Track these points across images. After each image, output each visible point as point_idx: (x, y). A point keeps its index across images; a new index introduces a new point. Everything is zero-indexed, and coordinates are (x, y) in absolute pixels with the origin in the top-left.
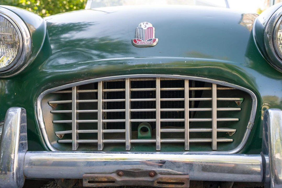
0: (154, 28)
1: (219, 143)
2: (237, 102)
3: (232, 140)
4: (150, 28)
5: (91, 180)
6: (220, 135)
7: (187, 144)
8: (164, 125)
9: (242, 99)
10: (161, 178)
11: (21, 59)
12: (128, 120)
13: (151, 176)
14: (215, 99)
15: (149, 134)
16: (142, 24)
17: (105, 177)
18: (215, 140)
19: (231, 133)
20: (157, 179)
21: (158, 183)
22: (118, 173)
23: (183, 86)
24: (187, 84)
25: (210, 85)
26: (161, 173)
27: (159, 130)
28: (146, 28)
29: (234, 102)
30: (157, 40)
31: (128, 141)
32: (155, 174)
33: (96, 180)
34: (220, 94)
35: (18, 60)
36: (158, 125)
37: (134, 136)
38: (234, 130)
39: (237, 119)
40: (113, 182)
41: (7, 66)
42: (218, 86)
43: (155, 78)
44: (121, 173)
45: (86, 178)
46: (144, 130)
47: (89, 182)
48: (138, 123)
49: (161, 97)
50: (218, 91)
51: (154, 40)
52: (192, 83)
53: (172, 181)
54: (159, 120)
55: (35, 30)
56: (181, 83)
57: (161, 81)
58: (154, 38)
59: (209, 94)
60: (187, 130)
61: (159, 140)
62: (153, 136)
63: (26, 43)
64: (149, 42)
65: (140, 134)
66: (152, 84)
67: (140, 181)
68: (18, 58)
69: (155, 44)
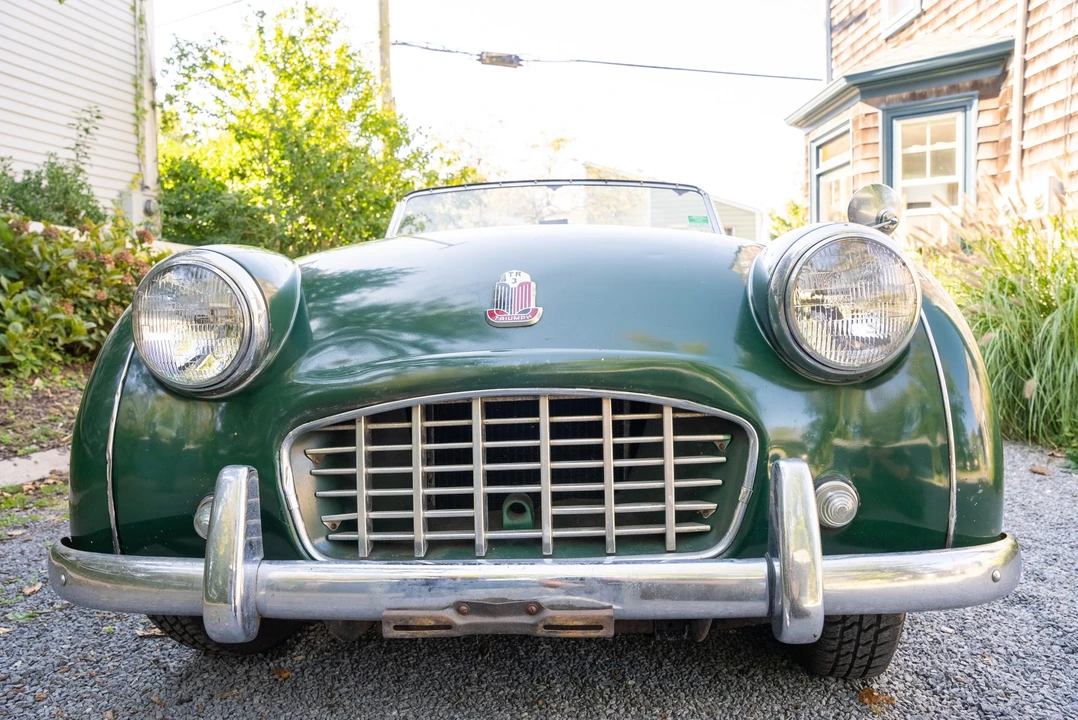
0: (533, 285)
1: (679, 536)
2: (718, 445)
3: (708, 527)
4: (526, 283)
5: (399, 623)
6: (682, 517)
7: (611, 540)
8: (558, 498)
9: (727, 437)
10: (553, 618)
11: (246, 359)
12: (480, 490)
13: (531, 613)
14: (669, 438)
15: (528, 518)
16: (507, 274)
17: (430, 618)
18: (671, 529)
19: (706, 511)
20: (544, 620)
21: (546, 627)
22: (457, 607)
23: (599, 412)
24: (607, 407)
25: (659, 408)
26: (552, 607)
27: (548, 510)
28: (516, 285)
29: (712, 443)
30: (540, 310)
31: (481, 535)
32: (540, 608)
33: (411, 623)
34: (680, 427)
35: (240, 362)
36: (547, 500)
37: (494, 523)
38: (714, 506)
39: (719, 482)
40: (448, 627)
41: (218, 375)
42: (676, 410)
43: (538, 396)
44: (464, 608)
45: (389, 620)
46: (518, 509)
47: (397, 628)
48: (504, 496)
49: (552, 438)
50: (675, 420)
51: (535, 312)
52: (618, 406)
53: (576, 623)
54: (547, 488)
55: (276, 291)
56: (594, 405)
57: (551, 402)
58: (533, 306)
59: (657, 427)
60: (611, 508)
61: (548, 533)
62: (537, 524)
63: (256, 324)
64: (523, 316)
65: (507, 520)
66: (531, 407)
67: (505, 625)
68: (241, 358)
69: (535, 319)
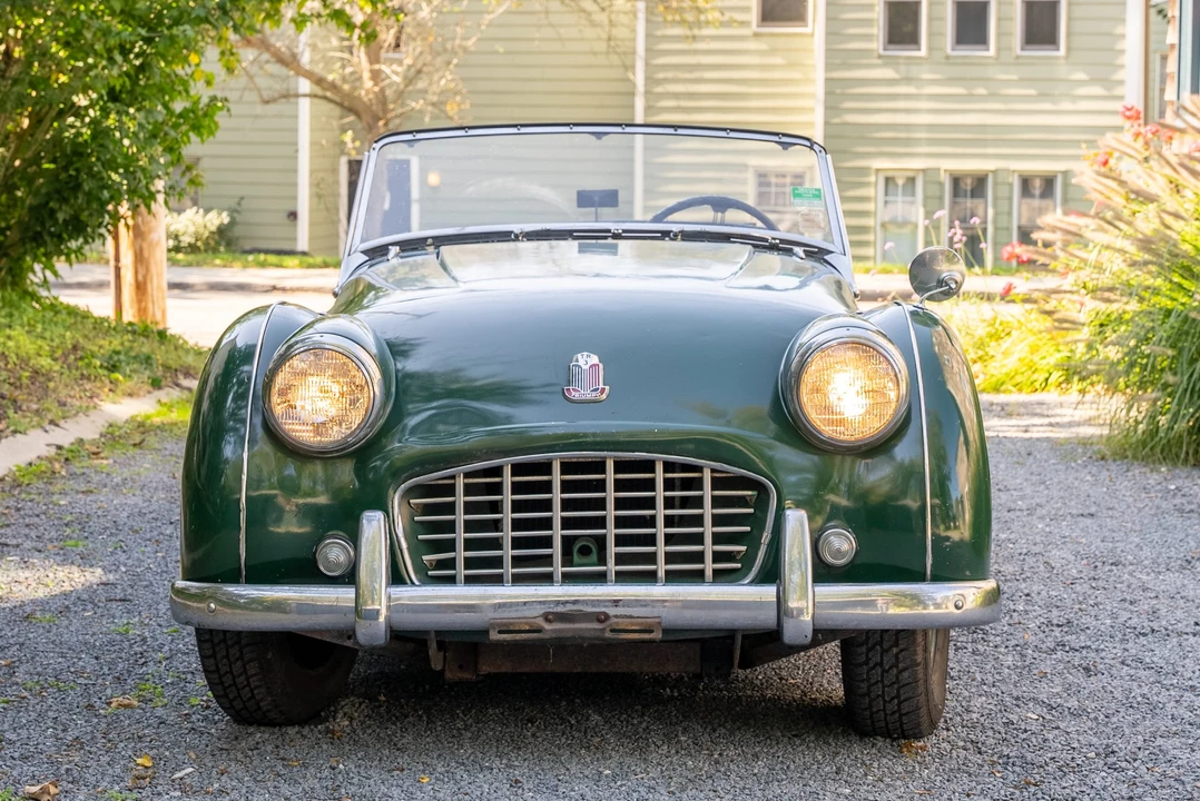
0: (601, 366)
1: (716, 572)
2: (748, 499)
3: (739, 565)
4: (595, 364)
5: (503, 628)
6: (718, 557)
7: (661, 574)
8: (620, 541)
9: (754, 493)
10: (617, 623)
11: (367, 425)
12: (558, 533)
13: (600, 621)
14: (708, 493)
15: (594, 557)
16: (579, 356)
17: (526, 624)
18: (709, 566)
20: (611, 625)
21: (612, 631)
22: (547, 617)
23: (654, 471)
24: (660, 468)
25: (699, 469)
26: (616, 616)
27: (612, 550)
28: (588, 366)
29: (742, 498)
31: (558, 569)
32: (607, 617)
33: (511, 628)
34: (717, 483)
35: (362, 428)
36: (611, 541)
37: (567, 561)
38: (744, 548)
39: (748, 528)
40: (539, 631)
42: (713, 471)
43: (606, 458)
44: (550, 617)
45: (493, 626)
46: (585, 551)
47: (500, 632)
48: (576, 537)
49: (616, 491)
50: (712, 478)
51: (603, 390)
52: (668, 467)
53: (634, 628)
54: (611, 531)
56: (649, 467)
57: (616, 463)
58: (602, 385)
59: (699, 484)
60: (661, 549)
61: (612, 567)
62: (602, 561)
64: (594, 394)
65: (576, 558)
66: (600, 467)
67: (581, 630)
68: (364, 425)
69: (604, 396)
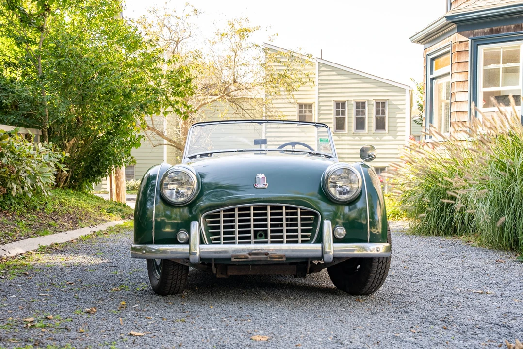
0: (266, 178)
2: (312, 218)
3: (309, 238)
4: (264, 177)
6: (303, 237)
7: (285, 241)
8: (272, 231)
9: (314, 216)
10: (272, 256)
12: (252, 229)
13: (266, 255)
14: (299, 216)
15: (264, 237)
16: (258, 175)
17: (243, 256)
18: (300, 239)
19: (309, 235)
20: (270, 256)
21: (270, 258)
22: (249, 254)
23: (282, 210)
24: (284, 208)
25: (296, 209)
26: (271, 254)
27: (269, 234)
28: (261, 178)
29: (310, 218)
30: (268, 184)
31: (253, 240)
32: (268, 254)
33: (238, 257)
34: (302, 214)
36: (269, 232)
37: (255, 238)
38: (310, 234)
39: (312, 228)
40: (247, 258)
42: (301, 209)
43: (267, 205)
44: (251, 254)
45: (232, 256)
46: (261, 236)
47: (235, 259)
48: (258, 230)
49: (270, 216)
50: (301, 212)
51: (266, 185)
52: (287, 208)
53: (277, 257)
54: (269, 228)
56: (281, 208)
57: (270, 207)
58: (266, 183)
59: (296, 214)
60: (285, 234)
61: (269, 239)
62: (266, 237)
64: (263, 186)
65: (258, 237)
66: (265, 209)
67: (260, 258)
69: (267, 187)
